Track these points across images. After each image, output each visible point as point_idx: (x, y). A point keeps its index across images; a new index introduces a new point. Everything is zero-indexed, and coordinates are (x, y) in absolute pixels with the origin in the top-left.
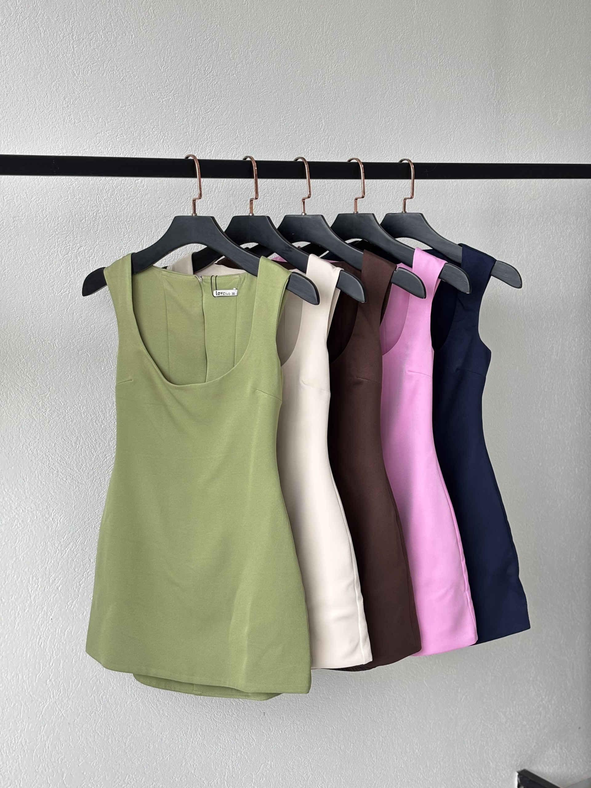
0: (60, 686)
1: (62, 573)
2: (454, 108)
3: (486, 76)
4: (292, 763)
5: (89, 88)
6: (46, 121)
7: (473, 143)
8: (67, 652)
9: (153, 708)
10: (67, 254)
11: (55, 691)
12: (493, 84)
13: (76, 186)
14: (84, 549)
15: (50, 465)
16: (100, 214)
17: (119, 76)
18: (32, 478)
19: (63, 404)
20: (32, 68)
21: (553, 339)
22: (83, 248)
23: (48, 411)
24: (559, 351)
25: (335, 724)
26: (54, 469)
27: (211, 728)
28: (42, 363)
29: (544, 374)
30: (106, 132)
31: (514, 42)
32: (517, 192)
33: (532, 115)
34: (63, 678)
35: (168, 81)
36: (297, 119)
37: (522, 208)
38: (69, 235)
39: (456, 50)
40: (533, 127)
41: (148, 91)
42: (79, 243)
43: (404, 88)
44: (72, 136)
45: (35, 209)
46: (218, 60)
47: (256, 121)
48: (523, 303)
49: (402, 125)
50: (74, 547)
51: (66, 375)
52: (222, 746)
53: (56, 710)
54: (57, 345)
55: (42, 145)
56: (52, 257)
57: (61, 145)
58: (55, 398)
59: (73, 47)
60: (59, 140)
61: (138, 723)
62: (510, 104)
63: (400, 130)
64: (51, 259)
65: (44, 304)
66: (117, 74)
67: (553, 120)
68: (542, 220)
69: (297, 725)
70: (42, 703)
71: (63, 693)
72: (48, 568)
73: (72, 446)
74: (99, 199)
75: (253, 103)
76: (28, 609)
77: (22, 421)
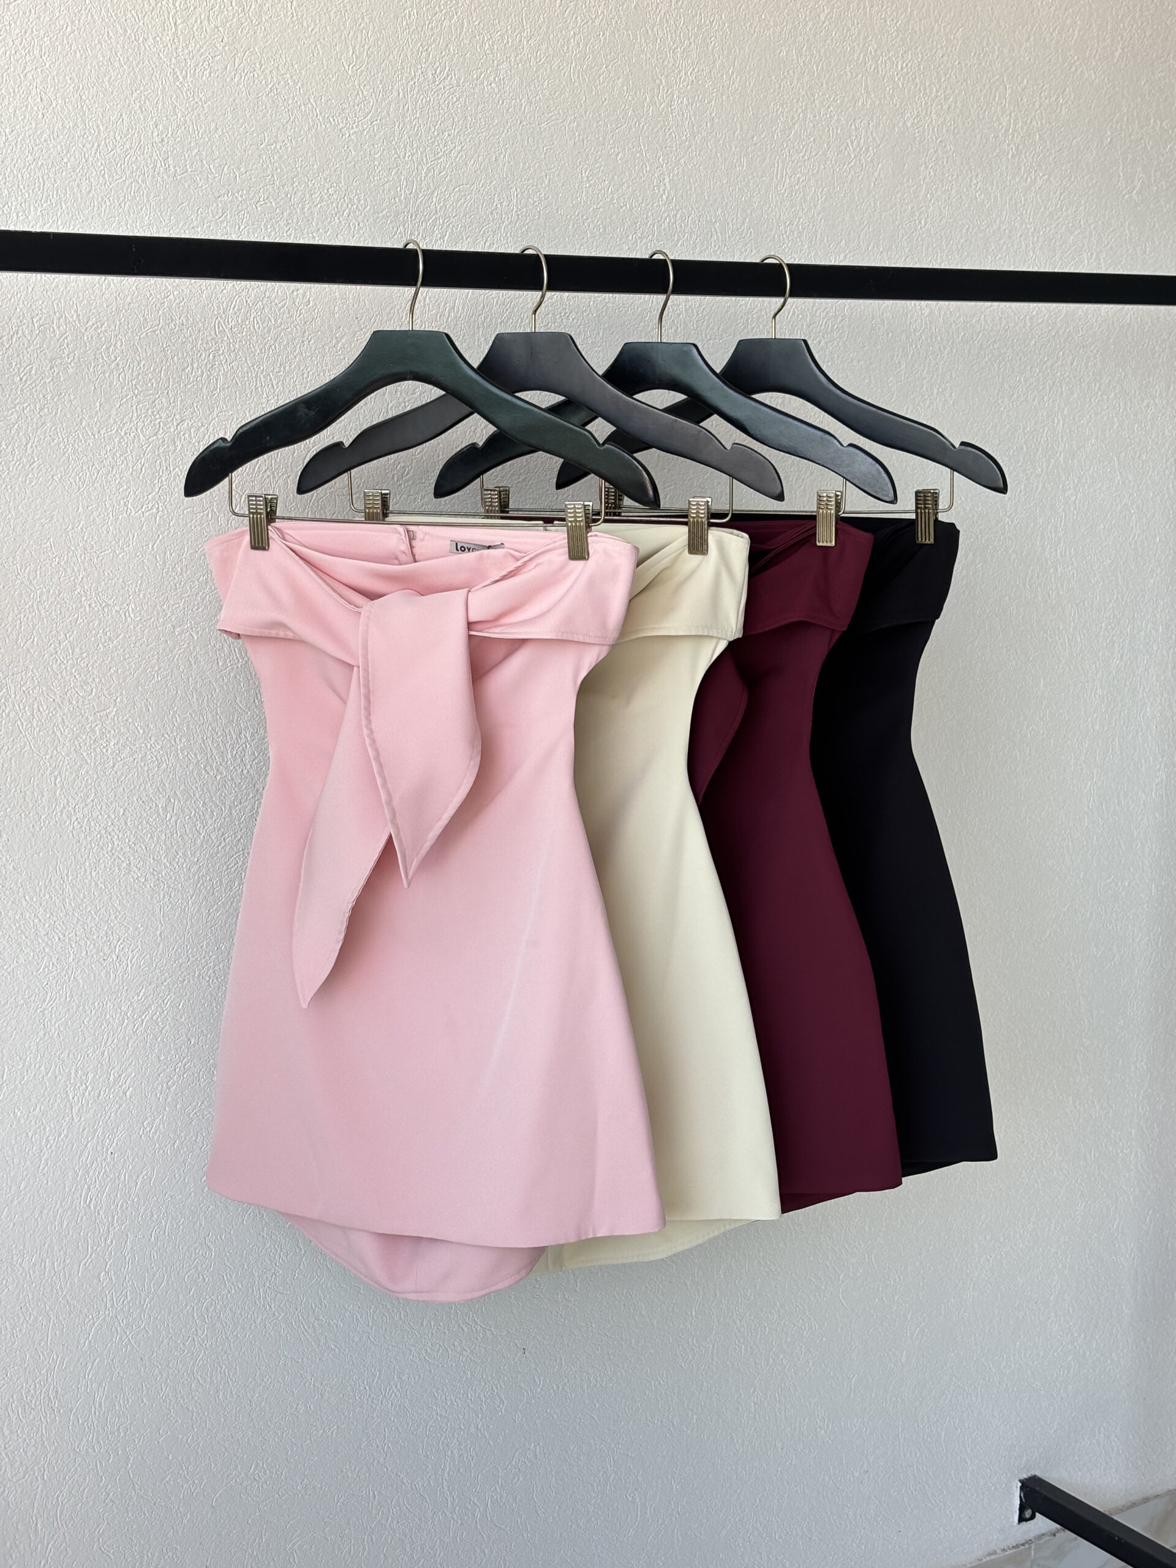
0: (125, 1285)
1: (133, 1064)
2: (927, 160)
3: (994, 99)
4: (575, 1449)
5: (205, 106)
6: (119, 170)
7: (964, 231)
8: (140, 1218)
9: (306, 1334)
10: (155, 435)
11: (116, 1293)
12: (1008, 112)
13: (175, 300)
14: (178, 1016)
15: (113, 852)
16: (222, 357)
17: (264, 82)
18: (79, 875)
19: (141, 732)
20: (93, 65)
21: (1113, 625)
22: (186, 424)
23: (112, 744)
24: (1126, 652)
25: (663, 1374)
26: (123, 859)
27: (420, 1376)
28: (102, 649)
29: (1095, 696)
30: (236, 194)
31: (1051, 30)
32: (1049, 331)
33: (1083, 177)
34: (132, 1268)
35: (360, 93)
36: (616, 174)
37: (1059, 363)
38: (159, 397)
39: (935, 43)
40: (1085, 202)
41: (321, 114)
42: (180, 413)
43: (831, 116)
44: (168, 200)
45: (94, 344)
46: (460, 54)
47: (533, 178)
48: (1056, 553)
49: (824, 193)
50: (158, 1013)
51: (149, 675)
52: (441, 1411)
53: (117, 1331)
54: (132, 615)
55: (110, 216)
56: (126, 441)
57: (147, 218)
58: (127, 720)
59: (175, 24)
60: (144, 208)
61: (277, 1362)
62: (1042, 155)
63: (820, 202)
64: (123, 444)
65: (108, 532)
66: (260, 79)
67: (1126, 187)
68: (1099, 388)
69: (588, 1374)
70: (90, 1316)
71: (132, 1299)
72: (106, 1052)
73: (159, 815)
74: (221, 329)
75: (528, 141)
76: (65, 1132)
77: (61, 763)
